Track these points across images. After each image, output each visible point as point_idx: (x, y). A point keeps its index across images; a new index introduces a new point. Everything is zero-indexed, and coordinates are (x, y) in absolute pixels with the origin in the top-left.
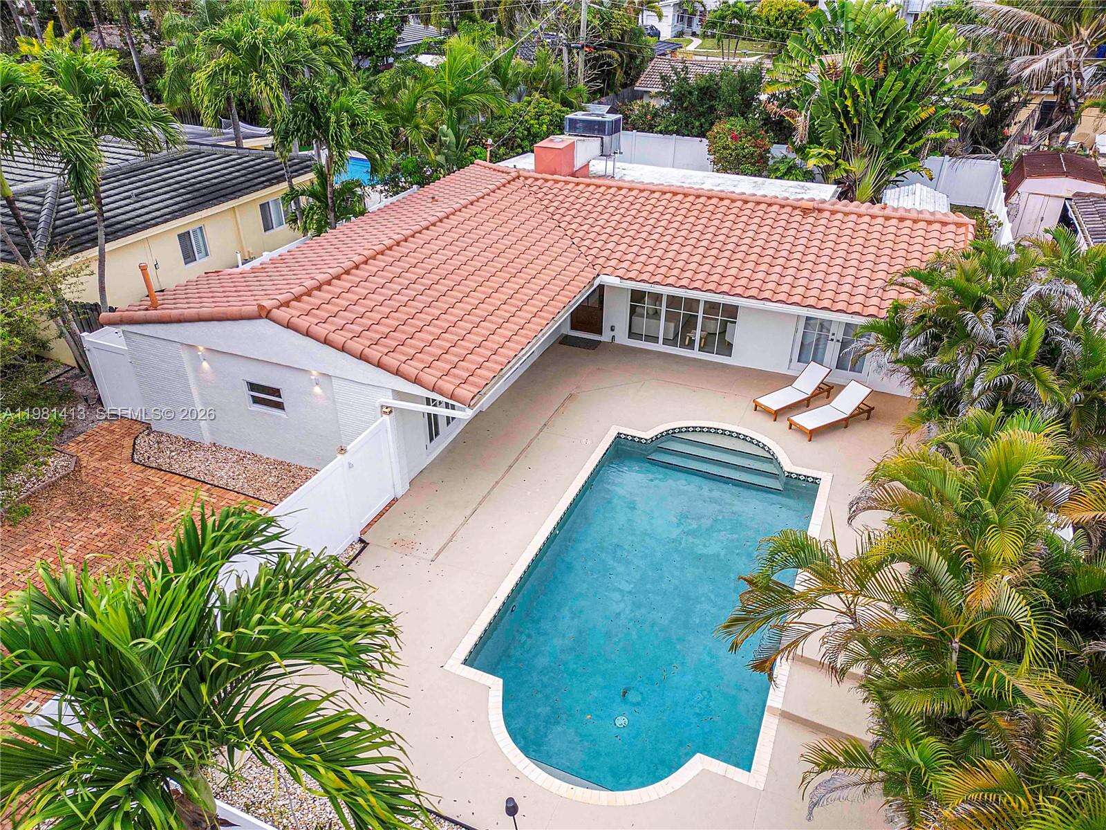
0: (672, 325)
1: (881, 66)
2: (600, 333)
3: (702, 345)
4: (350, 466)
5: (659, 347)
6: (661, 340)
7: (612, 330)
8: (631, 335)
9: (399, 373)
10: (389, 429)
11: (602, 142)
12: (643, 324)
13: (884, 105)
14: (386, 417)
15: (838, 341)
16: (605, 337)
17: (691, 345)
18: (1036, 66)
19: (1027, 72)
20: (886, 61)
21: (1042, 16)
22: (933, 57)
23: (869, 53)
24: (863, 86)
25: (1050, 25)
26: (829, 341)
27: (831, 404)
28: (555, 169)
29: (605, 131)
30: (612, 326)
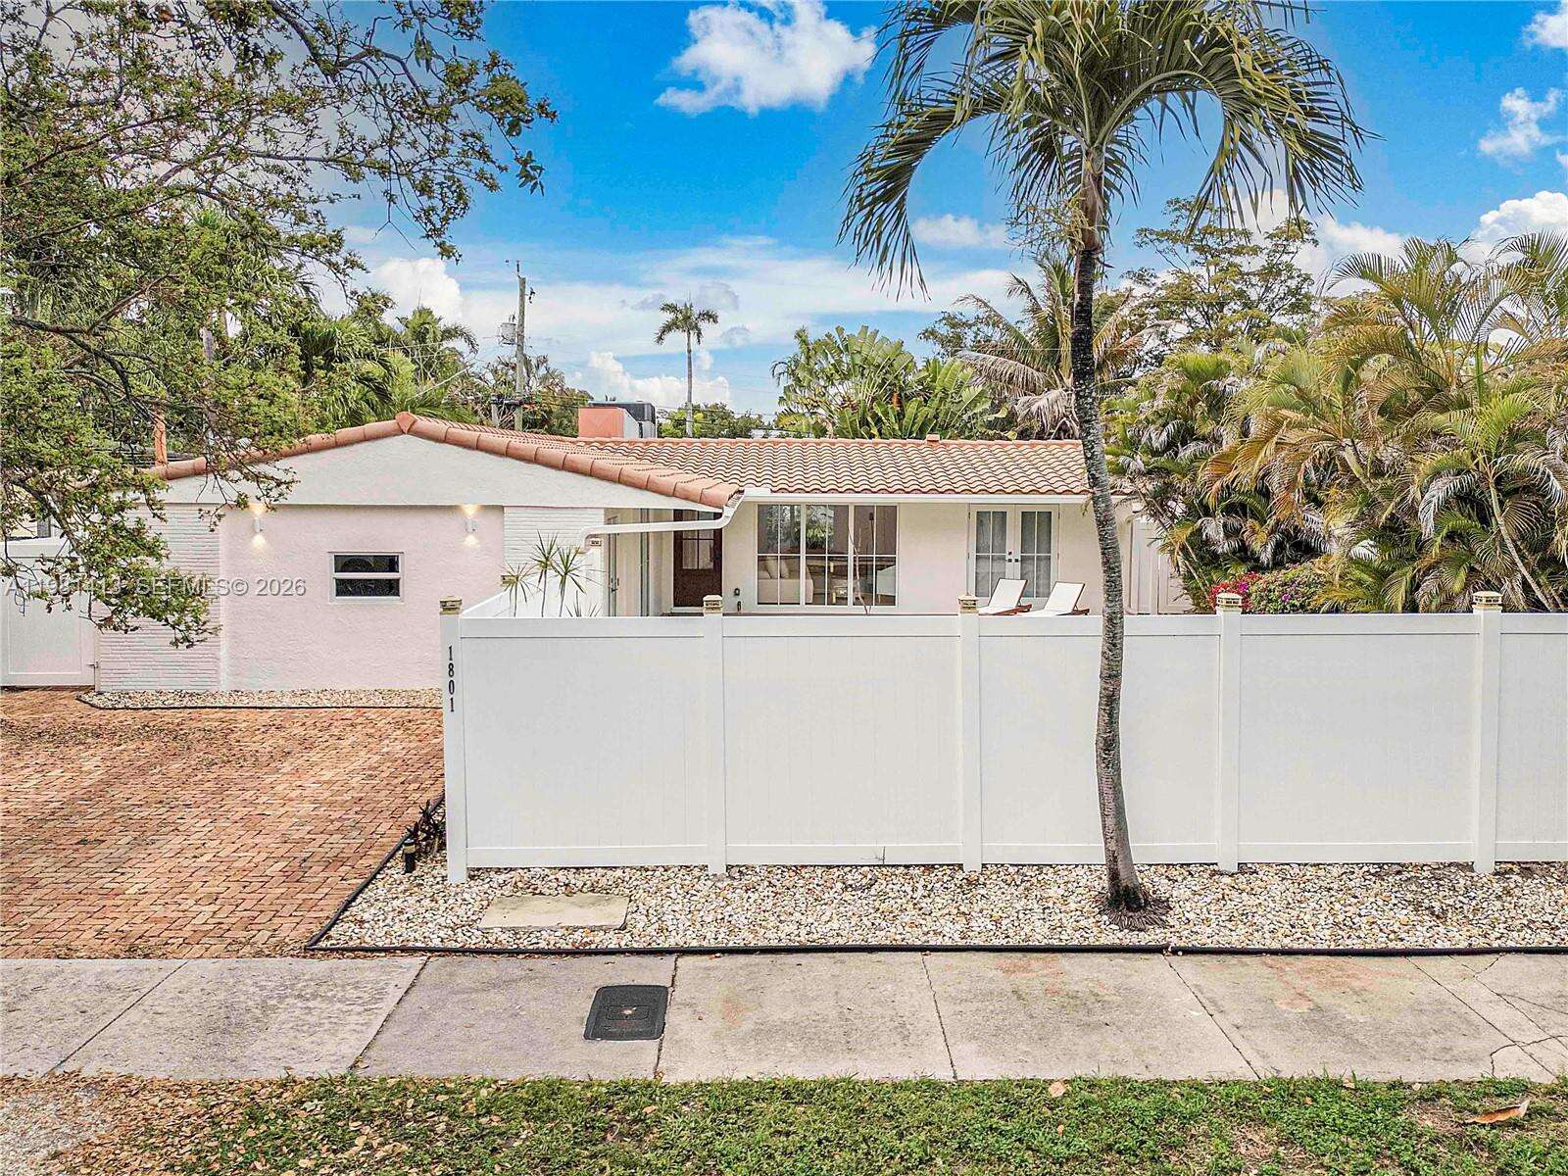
1: (895, 400)
3: (856, 599)
5: (803, 608)
6: (802, 601)
7: (737, 594)
8: (759, 602)
9: (624, 478)
15: (1017, 561)
17: (842, 599)
20: (900, 395)
21: (1027, 365)
22: (944, 390)
23: (880, 386)
24: (886, 414)
25: (1036, 374)
26: (1007, 563)
27: (1045, 608)
28: (610, 433)
29: (643, 417)
30: (736, 589)
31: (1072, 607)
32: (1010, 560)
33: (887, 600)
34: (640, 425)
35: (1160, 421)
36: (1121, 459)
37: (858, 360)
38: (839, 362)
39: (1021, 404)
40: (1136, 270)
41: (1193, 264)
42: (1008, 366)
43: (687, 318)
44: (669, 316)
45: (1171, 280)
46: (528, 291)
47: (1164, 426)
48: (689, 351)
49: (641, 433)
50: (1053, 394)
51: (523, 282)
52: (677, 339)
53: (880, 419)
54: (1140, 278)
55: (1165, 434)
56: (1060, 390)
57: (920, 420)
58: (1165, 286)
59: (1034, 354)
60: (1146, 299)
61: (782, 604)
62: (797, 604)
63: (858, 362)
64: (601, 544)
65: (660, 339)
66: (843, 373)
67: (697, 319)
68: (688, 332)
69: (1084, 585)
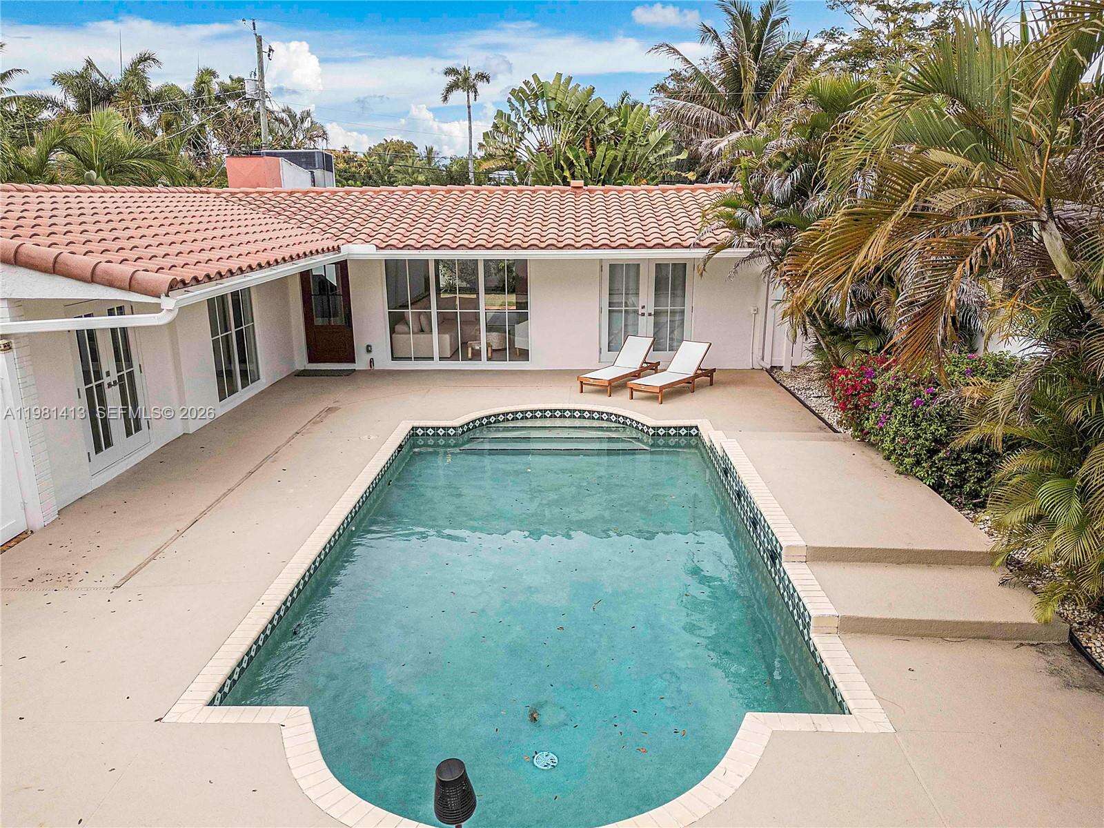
0: (447, 337)
1: (588, 144)
2: (353, 361)
3: (490, 355)
5: (436, 365)
6: (436, 356)
7: (369, 351)
8: (394, 358)
11: (313, 177)
12: (411, 341)
13: (600, 175)
15: (650, 315)
16: (361, 363)
17: (476, 355)
18: (722, 145)
19: (715, 150)
20: (592, 139)
21: (713, 109)
22: (633, 134)
23: (574, 131)
24: (577, 157)
25: (720, 117)
26: (640, 317)
27: (668, 370)
28: (258, 184)
29: (315, 166)
30: (368, 346)
31: (695, 368)
32: (643, 314)
33: (524, 355)
34: (312, 173)
35: (787, 164)
36: (739, 213)
37: (553, 106)
38: (535, 109)
39: (705, 145)
40: (828, 30)
41: (875, 21)
42: (696, 110)
43: (466, 79)
44: (451, 79)
45: (856, 36)
46: (265, 49)
47: (790, 171)
48: (469, 107)
49: (314, 181)
50: (735, 136)
51: (259, 40)
52: (459, 96)
53: (572, 162)
54: (831, 36)
55: (789, 182)
56: (742, 132)
57: (607, 163)
58: (851, 43)
59: (720, 98)
60: (834, 54)
61: (416, 359)
62: (432, 359)
63: (553, 108)
64: (13, 346)
65: (445, 99)
66: (539, 120)
67: (474, 80)
68: (468, 92)
69: (711, 344)
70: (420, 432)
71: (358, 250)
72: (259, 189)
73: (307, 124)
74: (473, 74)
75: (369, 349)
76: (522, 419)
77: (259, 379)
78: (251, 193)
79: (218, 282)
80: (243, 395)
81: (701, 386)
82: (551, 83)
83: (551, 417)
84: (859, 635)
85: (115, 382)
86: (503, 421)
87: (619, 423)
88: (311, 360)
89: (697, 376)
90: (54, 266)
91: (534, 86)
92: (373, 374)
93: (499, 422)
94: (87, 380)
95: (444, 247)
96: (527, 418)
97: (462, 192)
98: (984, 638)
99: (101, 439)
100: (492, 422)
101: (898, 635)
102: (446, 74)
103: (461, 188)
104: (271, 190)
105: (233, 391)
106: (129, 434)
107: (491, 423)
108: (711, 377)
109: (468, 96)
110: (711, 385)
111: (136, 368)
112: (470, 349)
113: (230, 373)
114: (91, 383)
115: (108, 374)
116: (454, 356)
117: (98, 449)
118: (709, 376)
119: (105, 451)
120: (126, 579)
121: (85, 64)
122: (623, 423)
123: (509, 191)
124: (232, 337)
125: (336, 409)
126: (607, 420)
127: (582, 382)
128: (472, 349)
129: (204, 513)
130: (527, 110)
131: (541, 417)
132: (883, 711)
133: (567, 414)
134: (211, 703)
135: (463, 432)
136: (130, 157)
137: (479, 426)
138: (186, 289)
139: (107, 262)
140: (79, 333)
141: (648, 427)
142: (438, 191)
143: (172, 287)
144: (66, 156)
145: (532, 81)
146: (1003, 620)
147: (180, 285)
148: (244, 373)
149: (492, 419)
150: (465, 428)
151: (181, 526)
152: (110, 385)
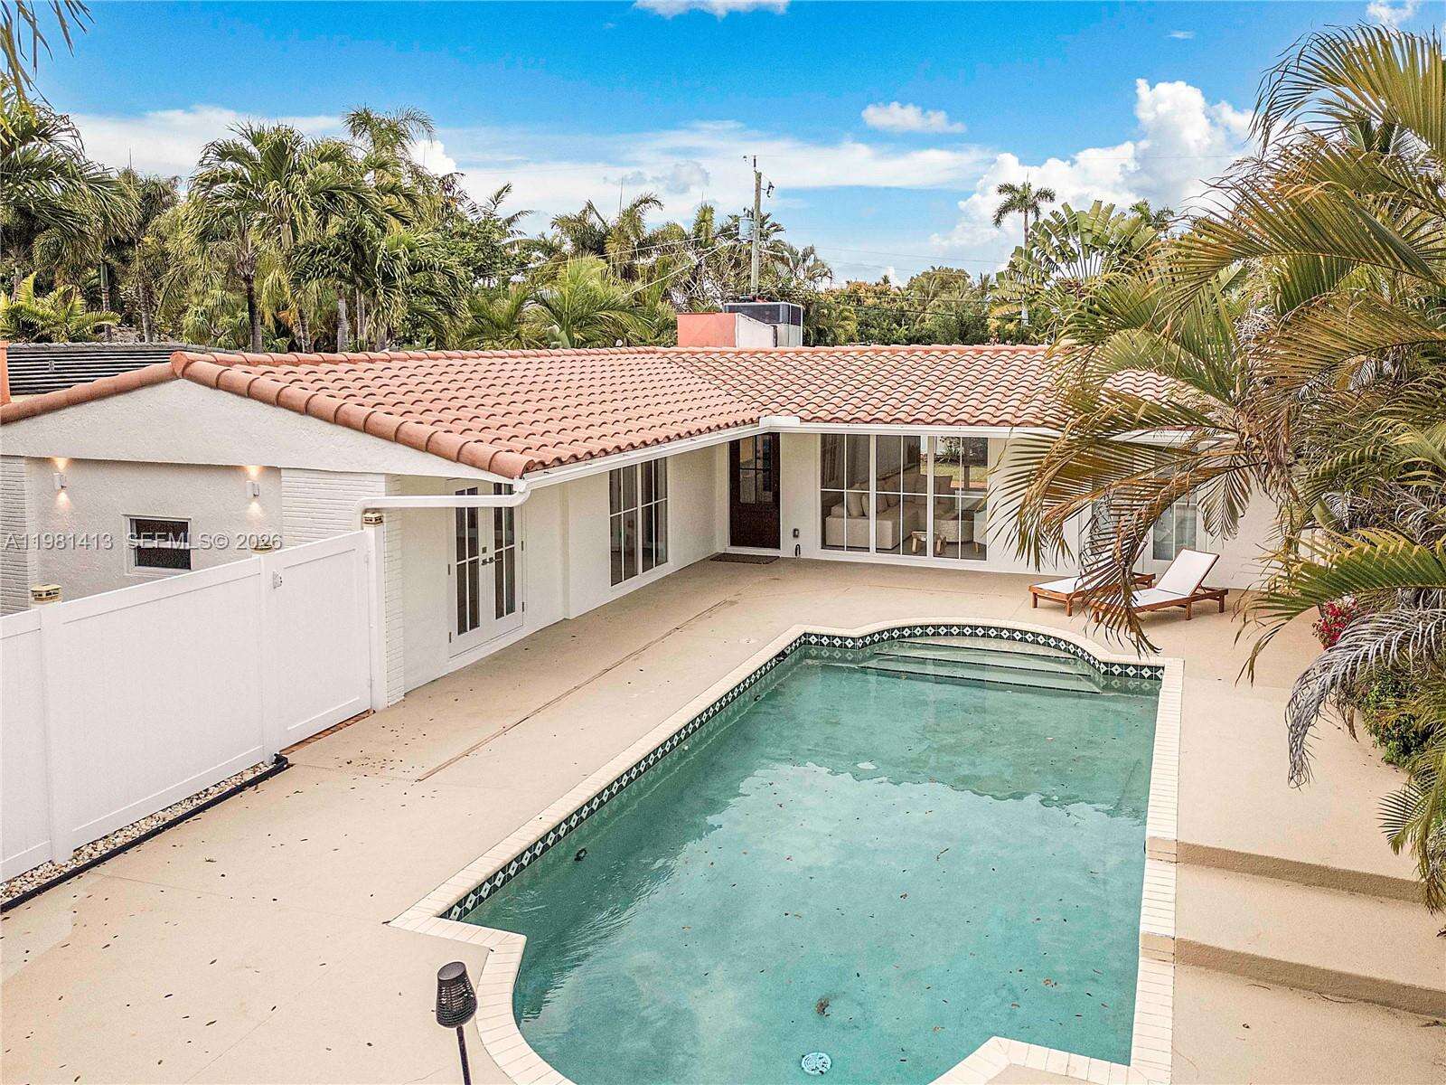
0: (889, 524)
2: (777, 546)
3: (938, 549)
4: (277, 583)
5: (872, 557)
6: (873, 547)
7: (796, 536)
8: (824, 545)
9: (401, 436)
10: (373, 556)
11: (776, 332)
12: (843, 525)
14: (370, 530)
16: (786, 550)
17: (922, 550)
27: (1157, 587)
28: (708, 342)
29: (779, 319)
30: (795, 530)
31: (1194, 586)
33: (981, 552)
34: (775, 327)
37: (1089, 239)
38: (1064, 244)
43: (1025, 198)
44: (1006, 198)
49: (776, 338)
52: (1014, 218)
61: (850, 548)
62: (867, 549)
63: (1088, 242)
64: (384, 519)
65: (998, 221)
66: (1069, 256)
67: (1034, 198)
68: (1026, 212)
69: (1218, 556)
70: (813, 640)
71: (784, 422)
72: (706, 349)
73: (810, 263)
74: (1034, 189)
75: (796, 534)
76: (946, 634)
77: (667, 561)
78: (697, 353)
79: (587, 462)
80: (643, 579)
81: (1204, 612)
82: (1088, 212)
83: (983, 636)
84: (1203, 969)
85: (491, 559)
86: (921, 635)
87: (1070, 652)
88: (734, 543)
89: (1195, 597)
90: (427, 445)
91: (1065, 216)
92: (799, 564)
93: (916, 636)
94: (461, 556)
95: (897, 421)
96: (952, 635)
97: (926, 352)
98: (1382, 1004)
99: (468, 618)
100: (907, 635)
101: (1258, 979)
102: (1000, 191)
103: (927, 347)
104: (718, 350)
105: (631, 573)
106: (499, 614)
107: (904, 637)
108: (1222, 600)
109: (1026, 219)
110: (1222, 610)
111: (517, 545)
112: (915, 541)
113: (631, 554)
114: (465, 559)
115: (484, 550)
116: (895, 549)
117: (462, 629)
118: (1218, 600)
119: (469, 632)
120: (432, 773)
121: (584, 206)
122: (1074, 653)
123: (982, 351)
124: (637, 513)
125: (736, 602)
126: (1055, 647)
127: (1035, 594)
128: (918, 540)
129: (538, 711)
130: (1054, 245)
131: (971, 635)
132: (1170, 1069)
133: (1005, 634)
134: (446, 915)
135: (865, 645)
136: (601, 309)
137: (888, 639)
138: (546, 470)
139: (476, 442)
140: (460, 511)
141: (1100, 663)
142: (899, 351)
143: (527, 469)
144: (537, 307)
145: (1061, 211)
146: (1408, 982)
147: (540, 467)
148: (647, 553)
149: (907, 632)
150: (868, 640)
151: (509, 723)
152: (484, 562)
